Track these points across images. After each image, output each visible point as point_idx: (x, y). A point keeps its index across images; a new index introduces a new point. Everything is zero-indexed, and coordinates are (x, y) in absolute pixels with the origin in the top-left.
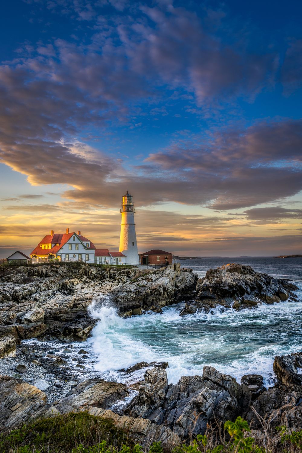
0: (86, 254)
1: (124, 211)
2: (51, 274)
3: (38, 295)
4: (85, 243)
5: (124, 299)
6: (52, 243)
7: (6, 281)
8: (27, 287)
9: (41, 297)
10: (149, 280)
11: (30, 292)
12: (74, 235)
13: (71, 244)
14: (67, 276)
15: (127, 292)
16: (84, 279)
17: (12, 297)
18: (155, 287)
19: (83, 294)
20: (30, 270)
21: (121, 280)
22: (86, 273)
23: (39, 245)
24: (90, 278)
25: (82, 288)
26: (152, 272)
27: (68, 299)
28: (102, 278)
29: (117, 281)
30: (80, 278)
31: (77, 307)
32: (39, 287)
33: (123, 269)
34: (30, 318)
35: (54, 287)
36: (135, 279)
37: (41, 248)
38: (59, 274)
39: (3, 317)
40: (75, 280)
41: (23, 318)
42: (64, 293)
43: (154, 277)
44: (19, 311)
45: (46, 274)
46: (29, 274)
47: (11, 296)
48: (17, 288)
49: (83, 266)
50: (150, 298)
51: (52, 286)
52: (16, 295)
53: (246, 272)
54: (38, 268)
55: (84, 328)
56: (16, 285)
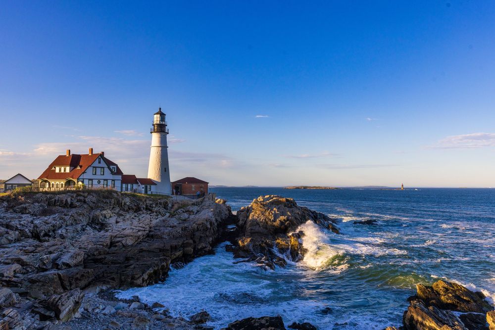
0: (113, 180)
2: (78, 204)
3: (64, 231)
4: (111, 167)
5: (169, 235)
6: (71, 166)
7: (19, 212)
8: (50, 221)
9: (69, 234)
10: (190, 212)
11: (54, 227)
12: (100, 157)
13: (96, 167)
14: (97, 207)
15: (171, 227)
16: (117, 210)
17: (32, 233)
18: (201, 222)
19: (120, 229)
20: (51, 199)
21: (160, 213)
22: (119, 204)
23: (51, 166)
24: (124, 210)
25: (117, 222)
26: (190, 203)
27: (103, 236)
28: (138, 210)
29: (155, 214)
30: (112, 209)
31: (116, 246)
32: (65, 221)
33: (159, 199)
34: (70, 261)
35: (82, 220)
36: (174, 212)
37: (55, 170)
38: (88, 204)
39: (35, 261)
40: (108, 212)
41: (61, 262)
42: (95, 228)
43: (195, 209)
44: (50, 253)
45: (72, 204)
46: (49, 205)
47: (30, 232)
48: (37, 222)
49: (115, 195)
50: (198, 234)
51: (80, 220)
52: (37, 231)
53: (290, 205)
54: (61, 196)
56: (35, 218)
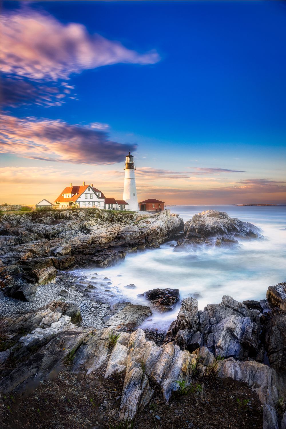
0: (98, 202)
1: (127, 168)
2: (73, 217)
3: (64, 234)
4: (97, 193)
5: (130, 237)
6: (72, 193)
7: (38, 223)
8: (55, 227)
9: (67, 236)
10: (147, 222)
11: (58, 231)
12: (89, 187)
13: (87, 194)
14: (85, 219)
15: (132, 232)
16: (99, 221)
17: (45, 235)
18: (153, 228)
19: (98, 233)
20: (57, 214)
21: (127, 223)
22: (100, 217)
23: (61, 194)
24: (103, 221)
25: (98, 229)
26: (150, 216)
27: (87, 237)
28: (112, 221)
29: (123, 223)
30: (95, 220)
31: (95, 244)
32: (65, 227)
33: (128, 214)
34: (61, 252)
35: (76, 227)
36: (137, 222)
37: (63, 197)
38: (80, 217)
39: (41, 251)
40: (92, 222)
41: (56, 252)
42: (84, 232)
43: (151, 220)
44: (52, 246)
45: (70, 217)
46: (56, 217)
47: (43, 234)
48: (48, 228)
49: (97, 211)
50: (150, 237)
51: (74, 227)
52: (47, 234)
53: (222, 217)
54: (63, 212)
55: (104, 260)
56: (47, 226)
